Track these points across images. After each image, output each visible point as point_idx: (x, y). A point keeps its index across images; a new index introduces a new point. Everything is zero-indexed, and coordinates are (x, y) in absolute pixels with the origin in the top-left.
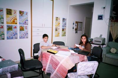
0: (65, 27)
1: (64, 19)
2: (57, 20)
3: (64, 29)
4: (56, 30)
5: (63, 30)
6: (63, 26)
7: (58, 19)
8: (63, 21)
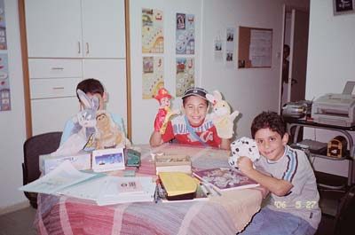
0: (187, 57)
1: (181, 20)
2: (147, 22)
3: (187, 65)
4: (148, 68)
5: (181, 67)
6: (178, 52)
7: (153, 18)
8: (178, 28)
